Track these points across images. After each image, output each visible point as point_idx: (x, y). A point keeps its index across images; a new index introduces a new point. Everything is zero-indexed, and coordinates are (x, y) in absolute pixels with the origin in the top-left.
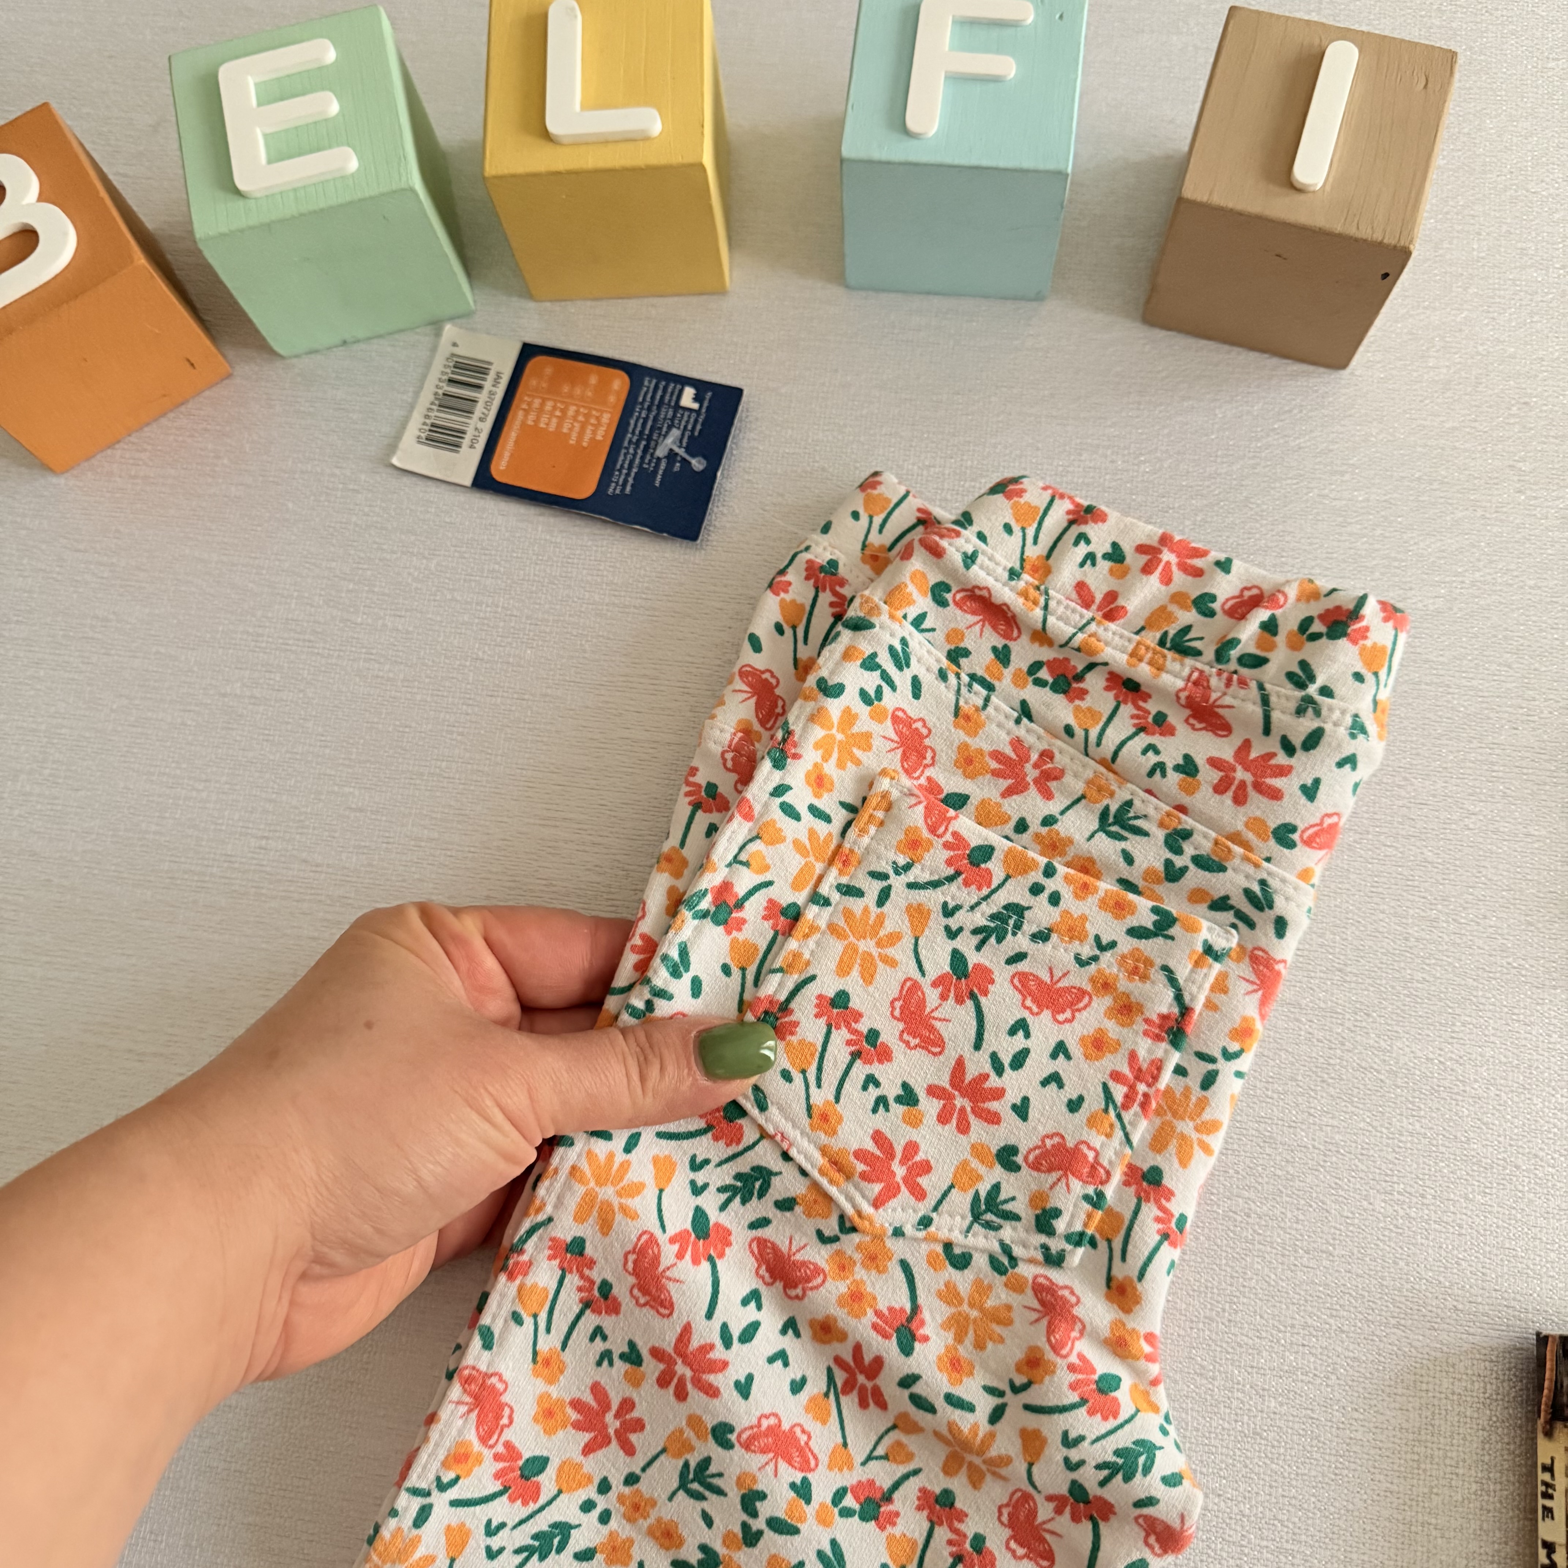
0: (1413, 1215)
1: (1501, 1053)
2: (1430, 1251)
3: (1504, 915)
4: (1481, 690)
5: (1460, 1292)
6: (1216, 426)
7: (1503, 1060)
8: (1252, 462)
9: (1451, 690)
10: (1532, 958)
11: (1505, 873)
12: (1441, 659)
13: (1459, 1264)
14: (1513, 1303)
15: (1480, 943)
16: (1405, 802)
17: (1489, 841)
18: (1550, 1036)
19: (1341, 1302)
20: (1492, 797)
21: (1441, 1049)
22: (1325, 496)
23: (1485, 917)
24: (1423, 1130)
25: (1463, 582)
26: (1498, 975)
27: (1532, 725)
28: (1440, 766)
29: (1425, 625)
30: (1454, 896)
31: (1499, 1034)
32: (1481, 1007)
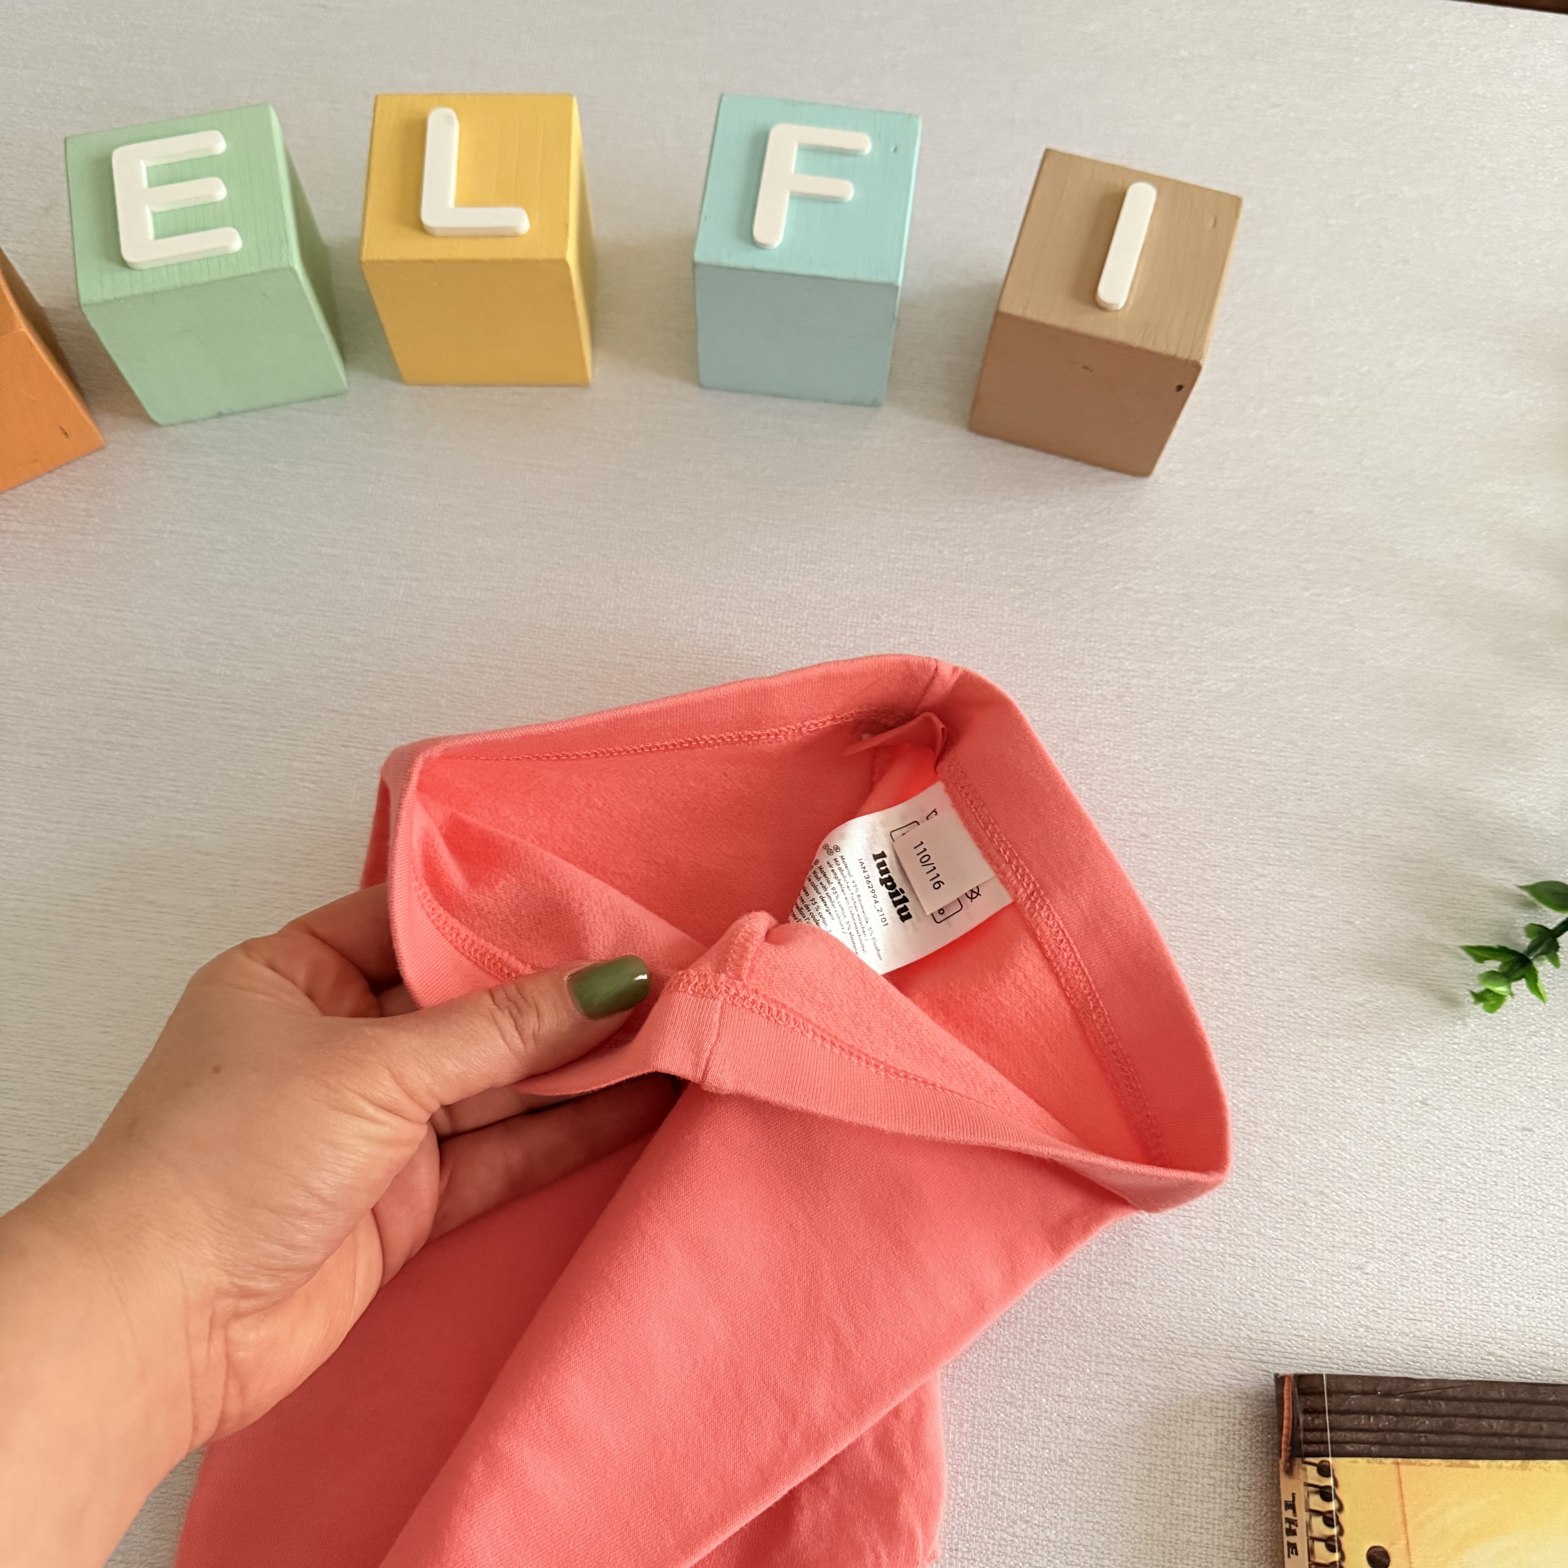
0: (1209, 1248)
1: (1289, 1097)
2: (1226, 1283)
3: (1292, 969)
4: (1268, 765)
5: (1254, 1322)
6: (1033, 524)
7: (1292, 1103)
8: (1064, 557)
9: (1242, 764)
10: (1317, 1009)
11: (1292, 931)
12: (1231, 736)
13: (1252, 1296)
14: (1302, 1332)
15: (1269, 994)
16: (1200, 864)
17: (1276, 901)
18: (1334, 1081)
19: (1143, 1332)
20: (1280, 861)
22: (1129, 589)
23: (1274, 970)
25: (1252, 668)
26: (1286, 1024)
27: (1316, 797)
28: (1231, 832)
29: (1219, 706)
30: (1244, 951)
31: (1287, 1078)
32: (1271, 1053)
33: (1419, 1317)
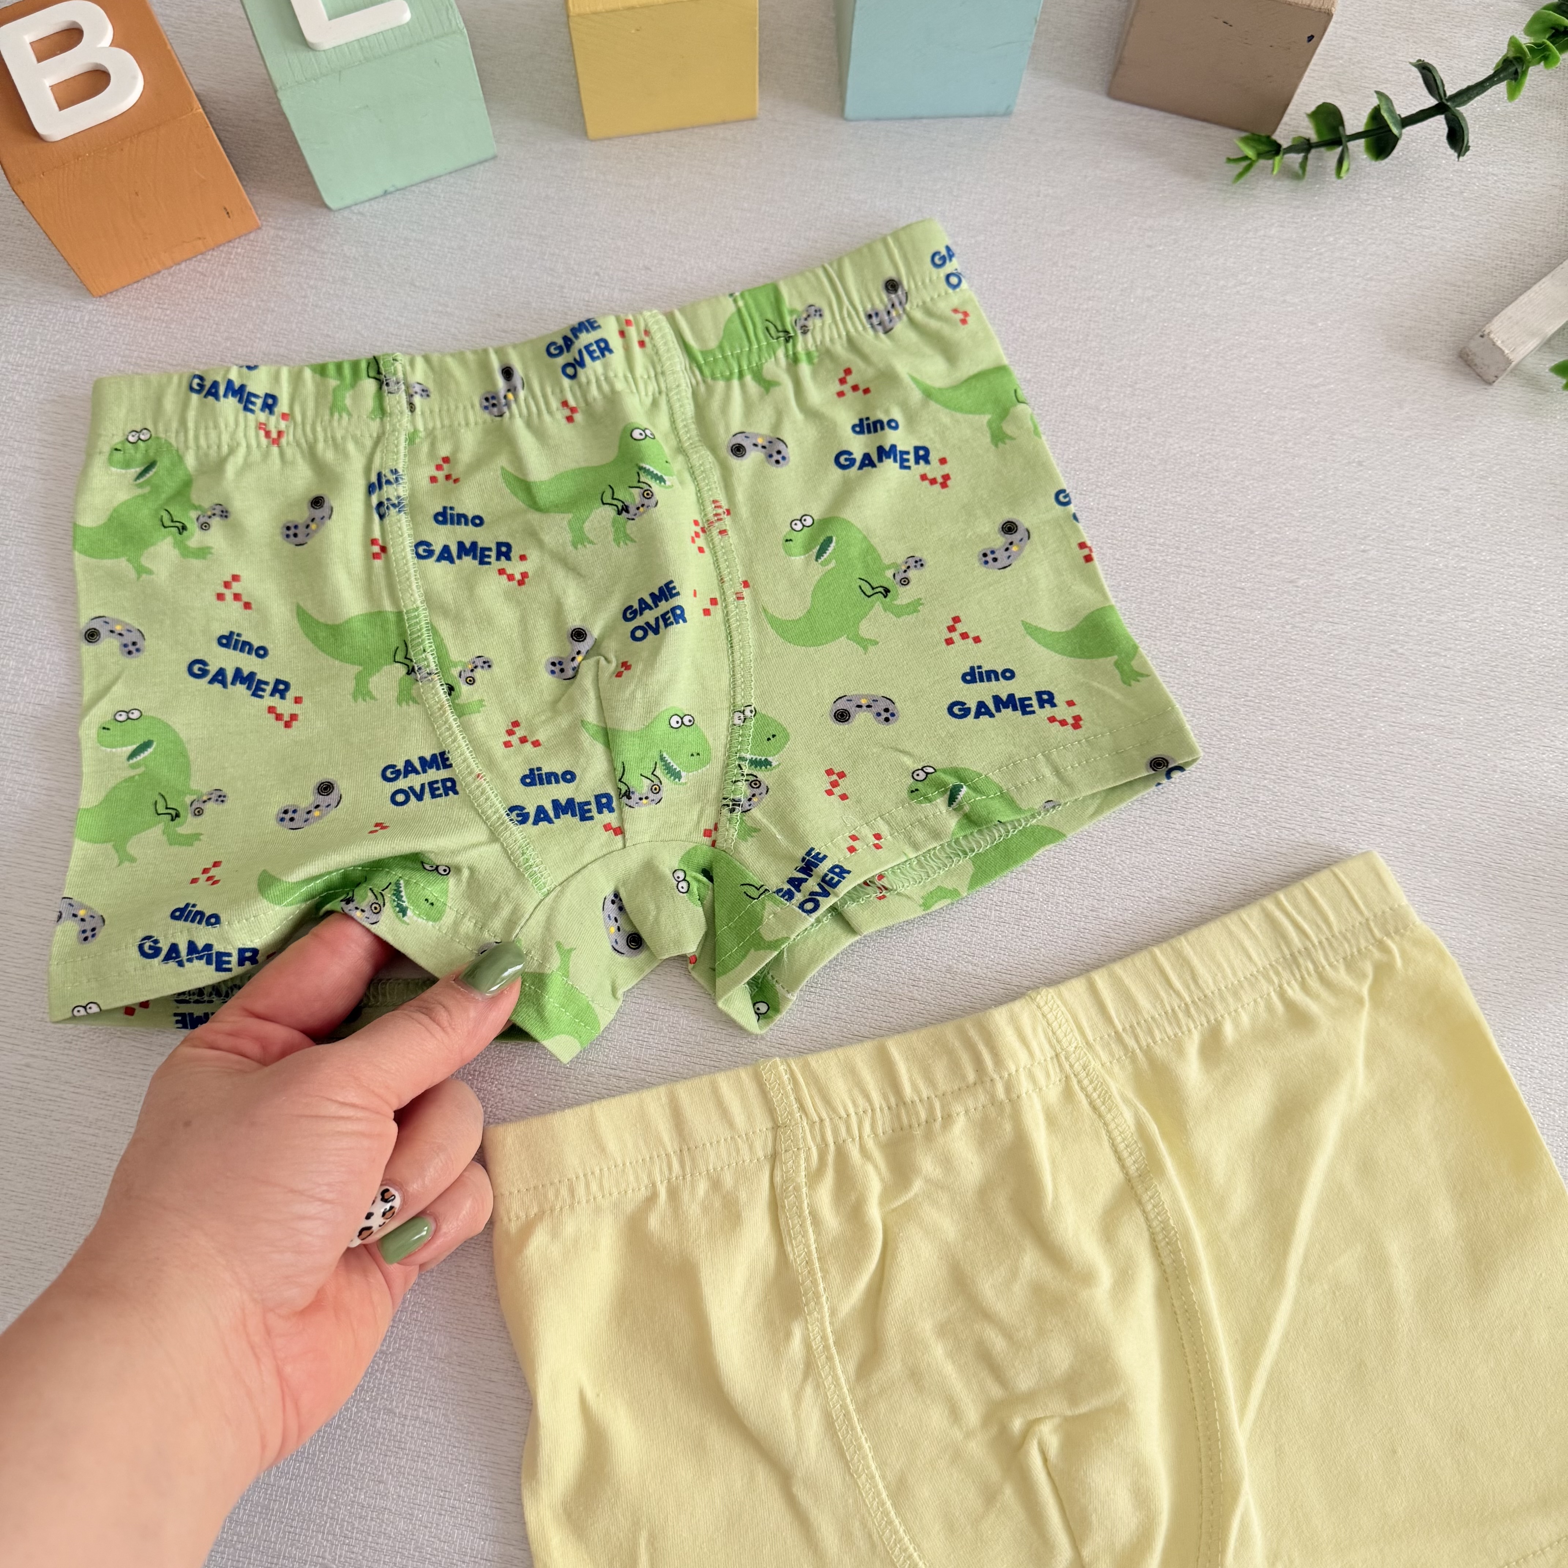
0: (1169, 560)
21: (1202, 447)
24: (1182, 503)
33: (1336, 620)
